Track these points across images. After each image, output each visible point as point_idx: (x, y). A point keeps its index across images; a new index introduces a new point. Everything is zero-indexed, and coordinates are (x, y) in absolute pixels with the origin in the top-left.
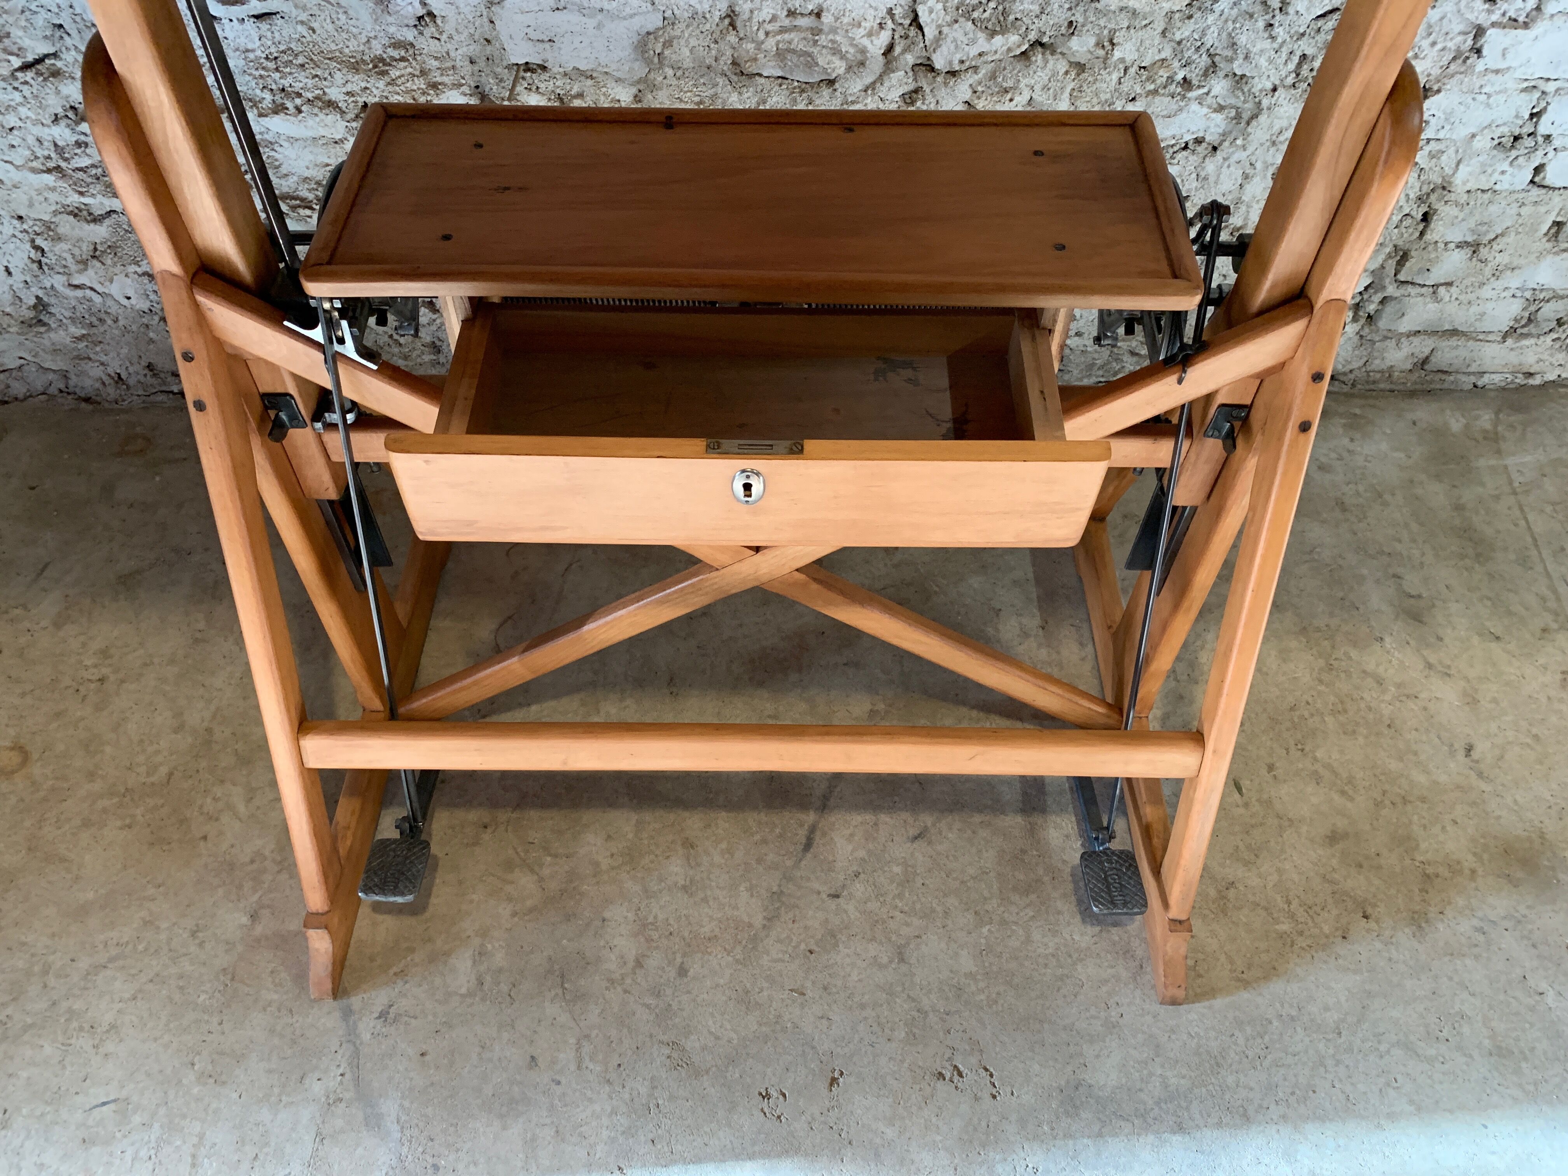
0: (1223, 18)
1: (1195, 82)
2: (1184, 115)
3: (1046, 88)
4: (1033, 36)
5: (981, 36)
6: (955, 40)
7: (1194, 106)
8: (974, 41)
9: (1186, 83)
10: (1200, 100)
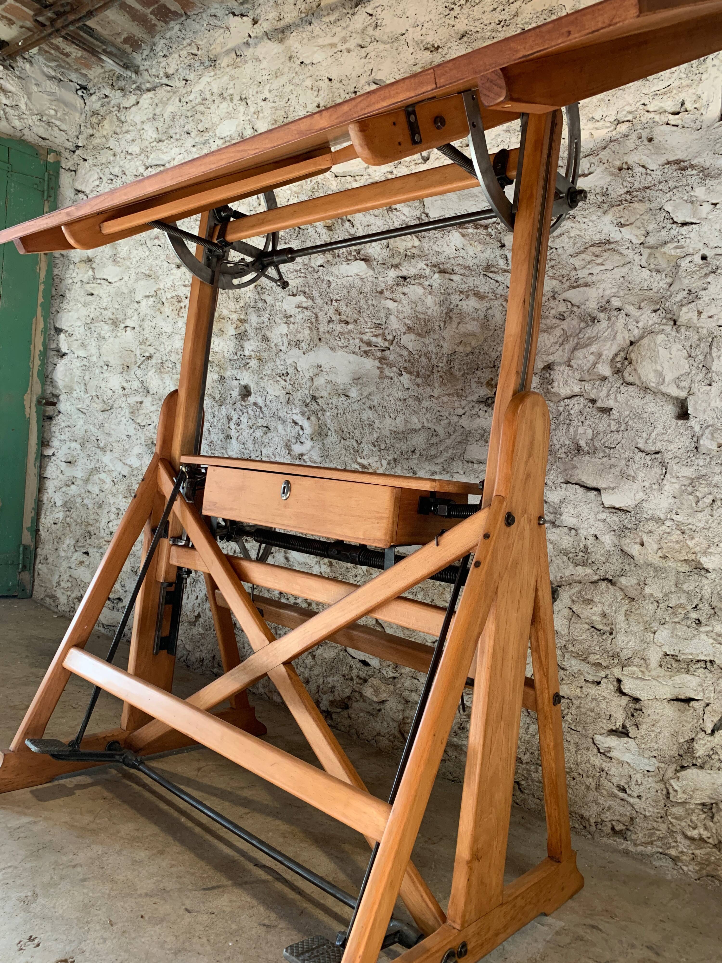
0: (715, 583)
1: (704, 621)
2: (696, 640)
3: (611, 605)
4: (602, 573)
5: (571, 566)
6: (558, 565)
7: (703, 636)
8: (566, 567)
9: (699, 622)
10: (707, 633)
